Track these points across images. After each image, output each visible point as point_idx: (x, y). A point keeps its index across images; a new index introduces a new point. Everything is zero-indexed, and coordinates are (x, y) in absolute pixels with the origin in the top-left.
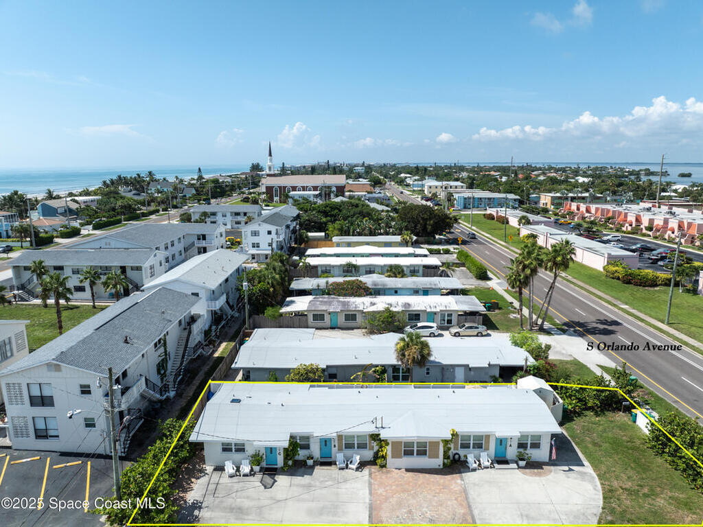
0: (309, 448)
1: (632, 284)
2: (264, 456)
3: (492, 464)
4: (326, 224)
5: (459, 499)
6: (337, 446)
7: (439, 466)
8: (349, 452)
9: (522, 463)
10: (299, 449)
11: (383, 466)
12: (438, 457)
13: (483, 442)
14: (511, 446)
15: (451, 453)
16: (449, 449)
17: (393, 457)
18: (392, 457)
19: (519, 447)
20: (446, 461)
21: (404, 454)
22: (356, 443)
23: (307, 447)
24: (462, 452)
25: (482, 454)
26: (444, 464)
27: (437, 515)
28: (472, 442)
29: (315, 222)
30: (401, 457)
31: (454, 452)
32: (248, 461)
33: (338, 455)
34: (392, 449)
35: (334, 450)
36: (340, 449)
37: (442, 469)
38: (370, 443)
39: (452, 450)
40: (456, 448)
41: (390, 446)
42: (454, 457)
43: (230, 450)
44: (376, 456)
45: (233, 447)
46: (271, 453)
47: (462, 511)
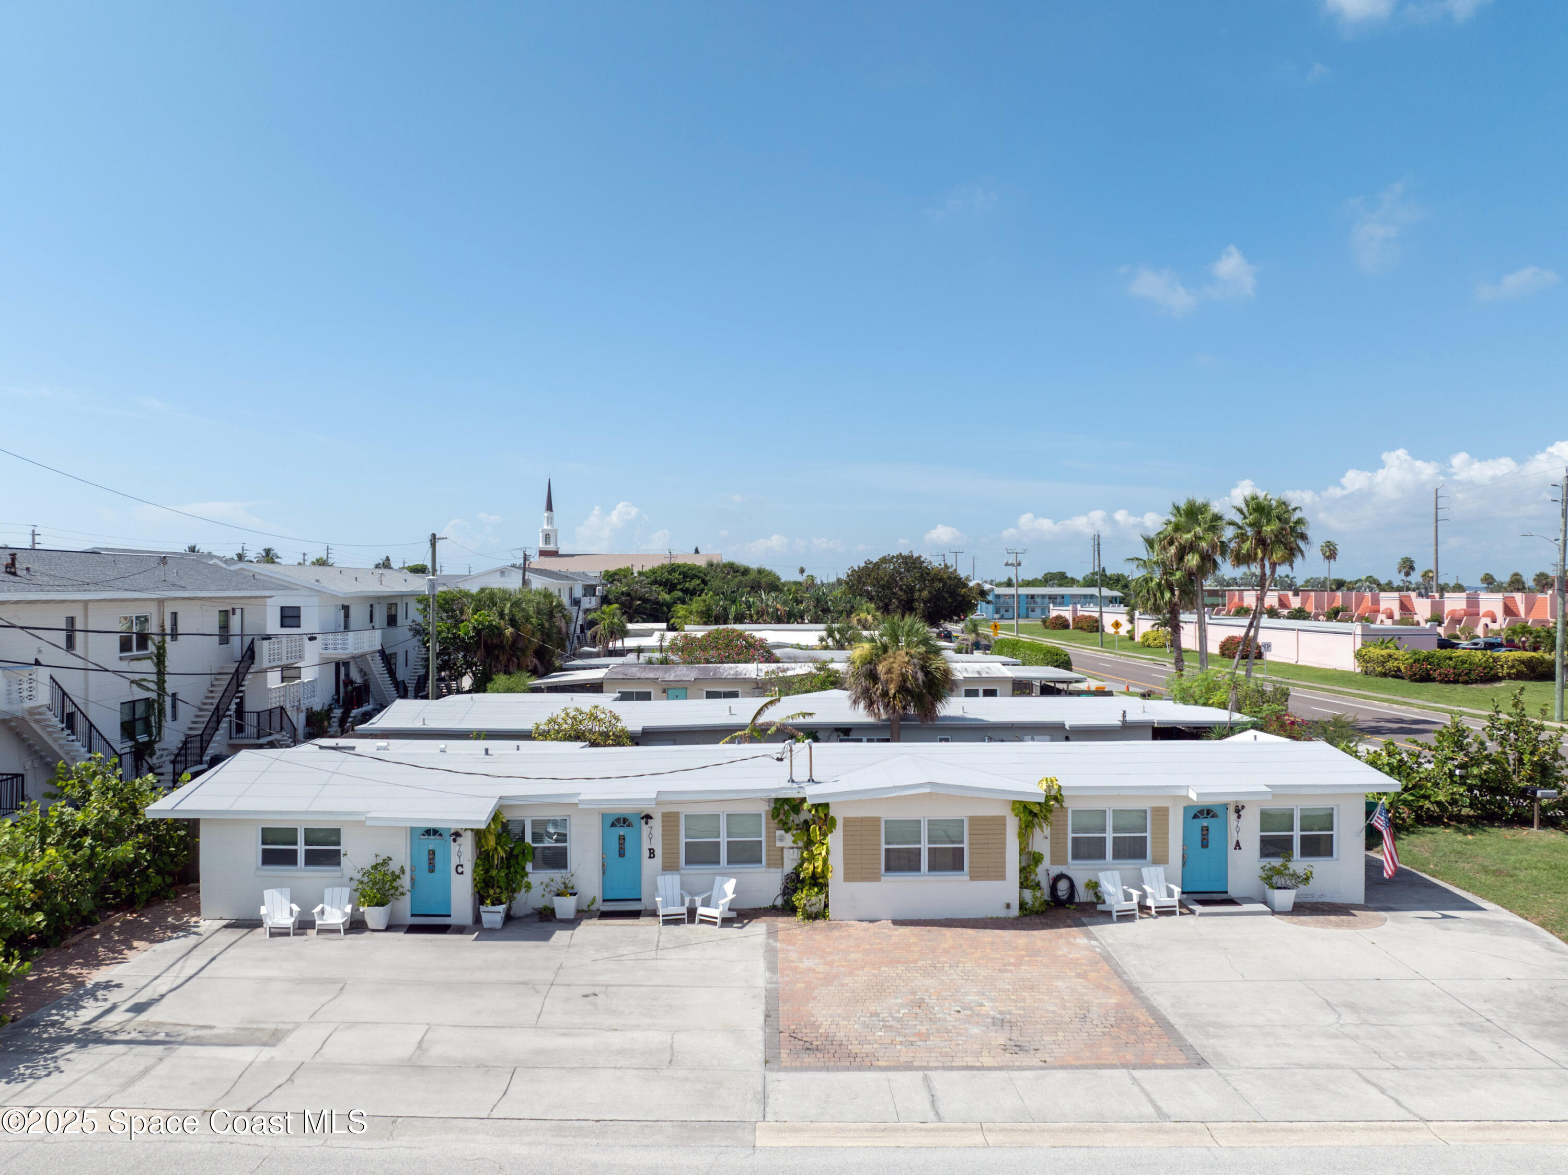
0: (564, 866)
1: (1433, 680)
2: (405, 882)
3: (1182, 904)
4: (669, 606)
5: (1092, 975)
6: (659, 852)
7: (1008, 906)
8: (699, 873)
9: (1284, 898)
10: (529, 867)
11: (819, 915)
12: (1001, 876)
13: (1148, 834)
14: (1238, 846)
15: (1045, 871)
16: (1037, 859)
17: (849, 876)
18: (847, 878)
19: (1264, 853)
20: (1028, 895)
21: (888, 869)
22: (723, 840)
23: (557, 859)
24: (1080, 871)
25: (1145, 871)
26: (1022, 905)
27: (1017, 1008)
28: (1109, 836)
29: (645, 601)
30: (877, 879)
31: (1055, 870)
32: (346, 891)
33: (660, 879)
34: (846, 845)
35: (651, 867)
36: (670, 866)
37: (1017, 919)
38: (771, 838)
39: (1046, 863)
40: (1057, 858)
41: (839, 832)
42: (1054, 888)
43: (288, 858)
44: (794, 883)
45: (301, 848)
46: (432, 870)
47: (1113, 1001)
